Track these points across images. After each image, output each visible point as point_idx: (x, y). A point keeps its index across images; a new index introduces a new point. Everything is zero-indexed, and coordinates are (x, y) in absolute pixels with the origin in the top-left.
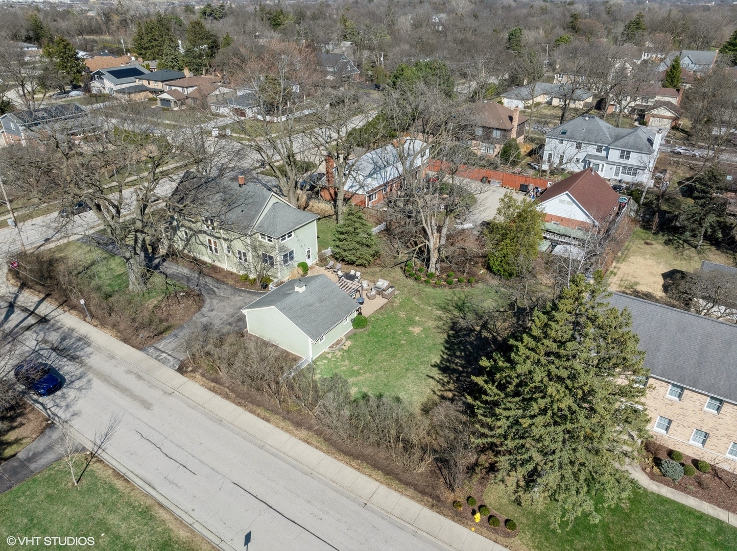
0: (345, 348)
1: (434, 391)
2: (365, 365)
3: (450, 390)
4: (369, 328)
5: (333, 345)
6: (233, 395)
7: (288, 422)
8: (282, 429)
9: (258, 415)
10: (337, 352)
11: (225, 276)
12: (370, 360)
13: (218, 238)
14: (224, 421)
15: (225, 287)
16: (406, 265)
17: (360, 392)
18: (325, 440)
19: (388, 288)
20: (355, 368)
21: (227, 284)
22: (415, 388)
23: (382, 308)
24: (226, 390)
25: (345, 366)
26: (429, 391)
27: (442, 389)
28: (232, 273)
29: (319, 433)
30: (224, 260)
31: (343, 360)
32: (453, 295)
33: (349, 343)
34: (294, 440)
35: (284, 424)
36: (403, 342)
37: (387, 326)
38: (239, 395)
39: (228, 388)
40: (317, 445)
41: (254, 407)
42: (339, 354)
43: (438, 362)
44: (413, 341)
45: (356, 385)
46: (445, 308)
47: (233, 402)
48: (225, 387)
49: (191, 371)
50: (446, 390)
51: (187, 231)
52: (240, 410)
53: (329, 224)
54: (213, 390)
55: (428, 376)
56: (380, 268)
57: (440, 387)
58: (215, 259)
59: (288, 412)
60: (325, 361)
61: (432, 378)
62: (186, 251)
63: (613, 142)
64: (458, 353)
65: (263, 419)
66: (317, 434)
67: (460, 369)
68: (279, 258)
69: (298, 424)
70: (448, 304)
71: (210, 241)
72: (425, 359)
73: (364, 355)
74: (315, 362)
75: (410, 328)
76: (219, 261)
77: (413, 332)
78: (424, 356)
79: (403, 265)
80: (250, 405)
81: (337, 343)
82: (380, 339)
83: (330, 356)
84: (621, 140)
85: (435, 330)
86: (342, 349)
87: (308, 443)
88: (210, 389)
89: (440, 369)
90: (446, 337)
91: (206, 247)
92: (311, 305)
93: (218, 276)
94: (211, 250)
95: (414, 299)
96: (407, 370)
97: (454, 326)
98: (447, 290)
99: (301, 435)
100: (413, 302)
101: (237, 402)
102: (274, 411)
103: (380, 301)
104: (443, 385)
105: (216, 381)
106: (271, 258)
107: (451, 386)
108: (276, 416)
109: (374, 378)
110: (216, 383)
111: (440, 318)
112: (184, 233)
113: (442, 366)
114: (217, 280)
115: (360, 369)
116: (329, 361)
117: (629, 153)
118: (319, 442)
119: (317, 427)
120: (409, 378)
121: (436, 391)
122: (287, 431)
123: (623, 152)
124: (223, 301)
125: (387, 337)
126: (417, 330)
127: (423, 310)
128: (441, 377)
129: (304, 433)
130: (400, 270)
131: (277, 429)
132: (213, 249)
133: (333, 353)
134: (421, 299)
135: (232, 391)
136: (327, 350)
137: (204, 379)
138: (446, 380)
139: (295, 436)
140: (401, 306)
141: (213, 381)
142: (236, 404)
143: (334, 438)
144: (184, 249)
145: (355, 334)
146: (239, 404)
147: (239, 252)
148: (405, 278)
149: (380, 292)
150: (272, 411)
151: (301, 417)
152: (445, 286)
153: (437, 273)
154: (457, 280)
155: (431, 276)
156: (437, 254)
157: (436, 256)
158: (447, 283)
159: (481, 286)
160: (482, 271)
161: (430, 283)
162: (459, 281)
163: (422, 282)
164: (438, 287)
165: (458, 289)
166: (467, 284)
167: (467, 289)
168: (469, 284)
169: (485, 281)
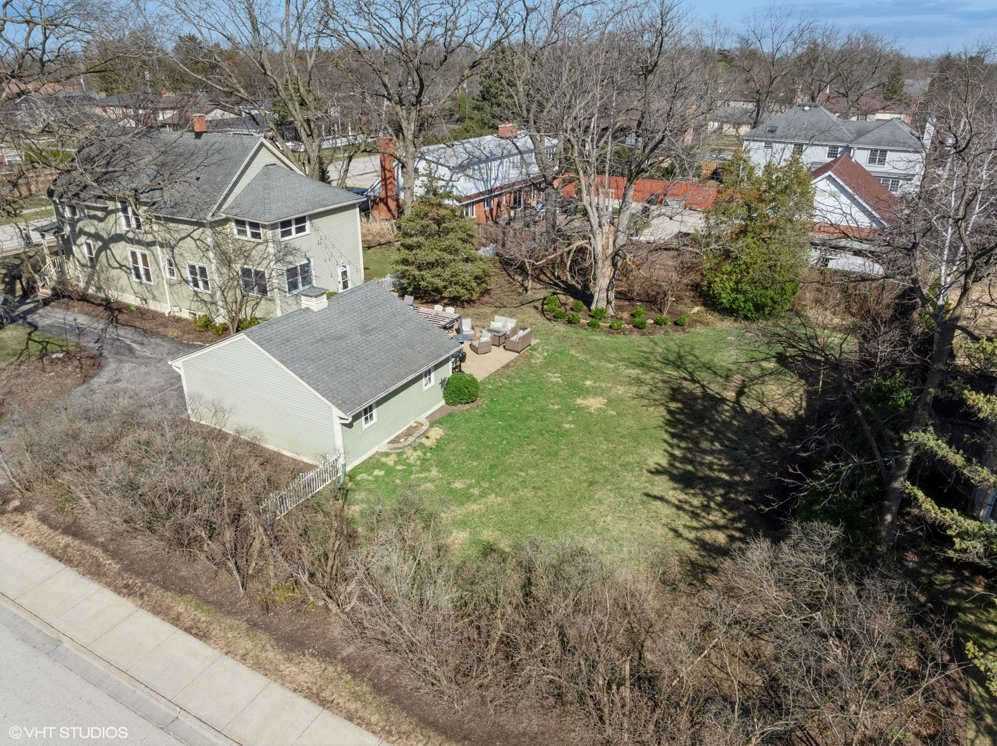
0: (427, 443)
1: (675, 531)
2: (482, 477)
3: (716, 527)
4: (482, 402)
5: (399, 437)
6: (112, 565)
7: (263, 637)
8: (243, 658)
9: (176, 621)
10: (409, 452)
11: (165, 325)
12: (493, 467)
13: (149, 245)
14: (67, 644)
15: (159, 341)
16: (543, 304)
17: (475, 542)
18: (377, 689)
19: (514, 331)
20: (458, 485)
21: (164, 337)
22: (623, 525)
23: (507, 366)
24: (98, 552)
25: (432, 481)
26: (660, 531)
27: (695, 524)
28: (179, 320)
29: (357, 669)
30: (163, 294)
31: (424, 468)
32: (652, 344)
33: (437, 433)
34: (278, 694)
35: (249, 645)
36: (567, 426)
37: (524, 398)
38: (132, 565)
39: (104, 547)
40: (352, 706)
41: (168, 598)
42: (413, 456)
43: (664, 462)
44: (588, 423)
45: (463, 524)
46: (642, 365)
47: (108, 585)
48: (96, 544)
49: (16, 510)
50: (707, 528)
51: (90, 241)
52: (125, 605)
53: (387, 253)
54: (61, 556)
55: (647, 495)
56: (493, 309)
57: (686, 519)
58: (147, 295)
59: (266, 608)
60: (377, 472)
61: (661, 499)
62: (91, 291)
63: (856, 139)
64: (705, 445)
65: (188, 630)
66: (351, 671)
67: (725, 476)
68: (277, 280)
69: (293, 643)
70: (648, 359)
71: (133, 254)
72: (630, 458)
73: (478, 456)
74: (351, 476)
75: (579, 401)
76: (154, 298)
77: (587, 407)
78: (626, 453)
79: (538, 304)
80: (157, 593)
81: (409, 432)
82: (513, 422)
83: (390, 461)
84: (869, 135)
85: (635, 402)
86: (421, 445)
87: (324, 703)
88: (53, 554)
89: (673, 478)
90: (665, 413)
91: (128, 273)
92: (341, 338)
93: (148, 325)
94: (138, 276)
95: (573, 352)
96: (591, 484)
97: (676, 393)
98: (636, 337)
99: (303, 677)
100: (573, 356)
101: (120, 583)
102: (223, 606)
103: (500, 357)
104: (695, 515)
105: (74, 530)
106: (260, 275)
107: (716, 517)
108: (230, 621)
109: (508, 506)
110: (75, 535)
111: (639, 382)
112: (85, 248)
113: (675, 472)
114: (145, 331)
115: (470, 486)
116: (390, 471)
117: (884, 152)
118: (357, 697)
119: (350, 650)
120: (600, 502)
121: (681, 529)
122: (258, 666)
123: (874, 152)
124: (146, 365)
125: (528, 418)
126: (594, 403)
127: (597, 368)
128: (682, 496)
129: (309, 669)
130: (533, 310)
131: (229, 663)
132: (142, 272)
133: (399, 454)
134: (586, 351)
135: (114, 555)
136: (383, 446)
137: (45, 528)
138: (696, 502)
139: (282, 679)
140: (548, 364)
141: (67, 531)
142: (118, 591)
143: (406, 681)
144: (88, 283)
145: (450, 415)
146: (127, 591)
147: (192, 268)
148: (547, 321)
149: (501, 340)
150: (219, 605)
151: (303, 621)
152: (631, 332)
153: (611, 312)
154: (652, 321)
155: (600, 314)
156: (609, 269)
157: (608, 273)
158: (634, 326)
159: (702, 331)
160: (696, 309)
161: (599, 326)
162: (656, 323)
163: (583, 326)
164: (617, 333)
165: (659, 336)
166: (675, 327)
167: (678, 336)
168: (679, 328)
169: (708, 324)
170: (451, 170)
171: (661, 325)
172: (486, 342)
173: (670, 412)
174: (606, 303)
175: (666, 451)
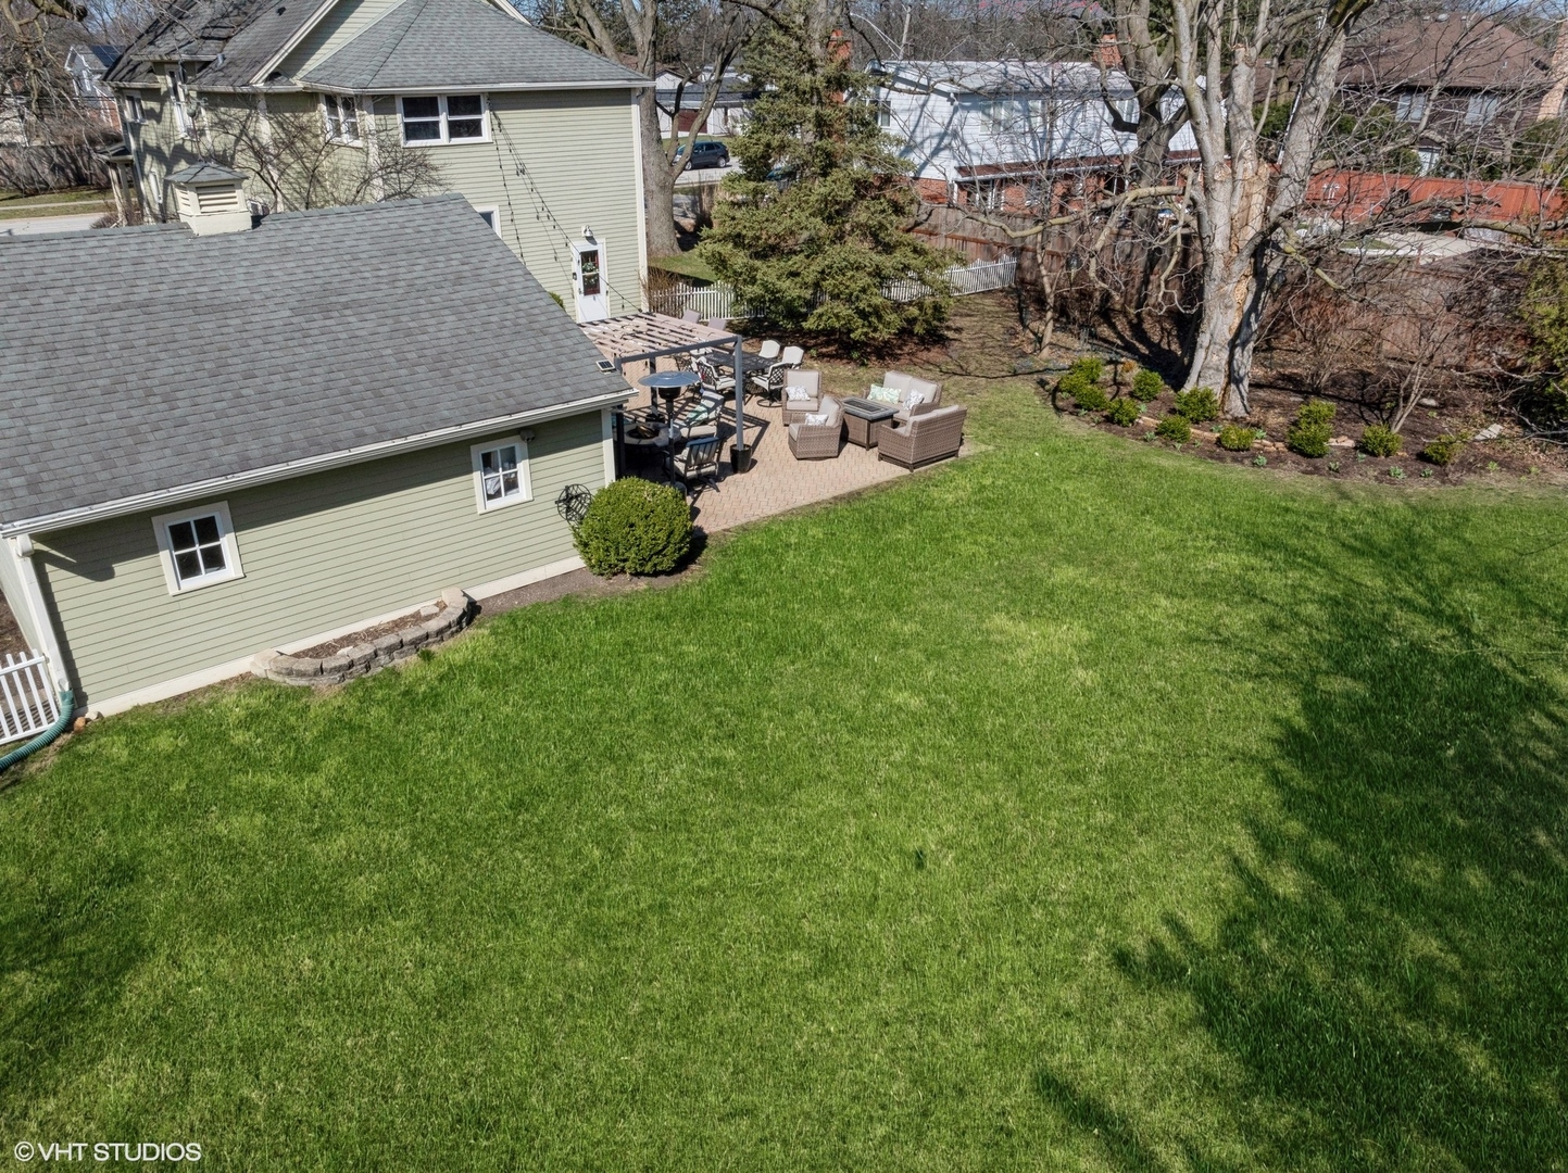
5: (345, 640)
16: (1065, 379)
32: (1331, 498)
75: (1000, 621)
77: (1012, 647)
79: (1053, 377)
83: (243, 708)
86: (390, 676)
98: (1288, 475)
103: (854, 472)
111: (1240, 591)
126: (1045, 637)
130: (1028, 388)
133: (293, 694)
148: (1050, 412)
152: (1275, 460)
153: (1236, 406)
154: (1350, 443)
155: (1203, 410)
156: (1243, 286)
157: (1238, 297)
158: (1291, 448)
159: (1504, 484)
160: (1495, 430)
161: (1184, 437)
162: (1362, 447)
163: (1140, 434)
164: (1235, 460)
165: (1361, 481)
166: (1419, 465)
167: (1424, 488)
168: (1429, 469)
169: (1526, 470)
170: (952, 101)
171: (1373, 454)
172: (822, 428)
173: (1316, 708)
174: (1222, 380)
175: (1237, 864)
